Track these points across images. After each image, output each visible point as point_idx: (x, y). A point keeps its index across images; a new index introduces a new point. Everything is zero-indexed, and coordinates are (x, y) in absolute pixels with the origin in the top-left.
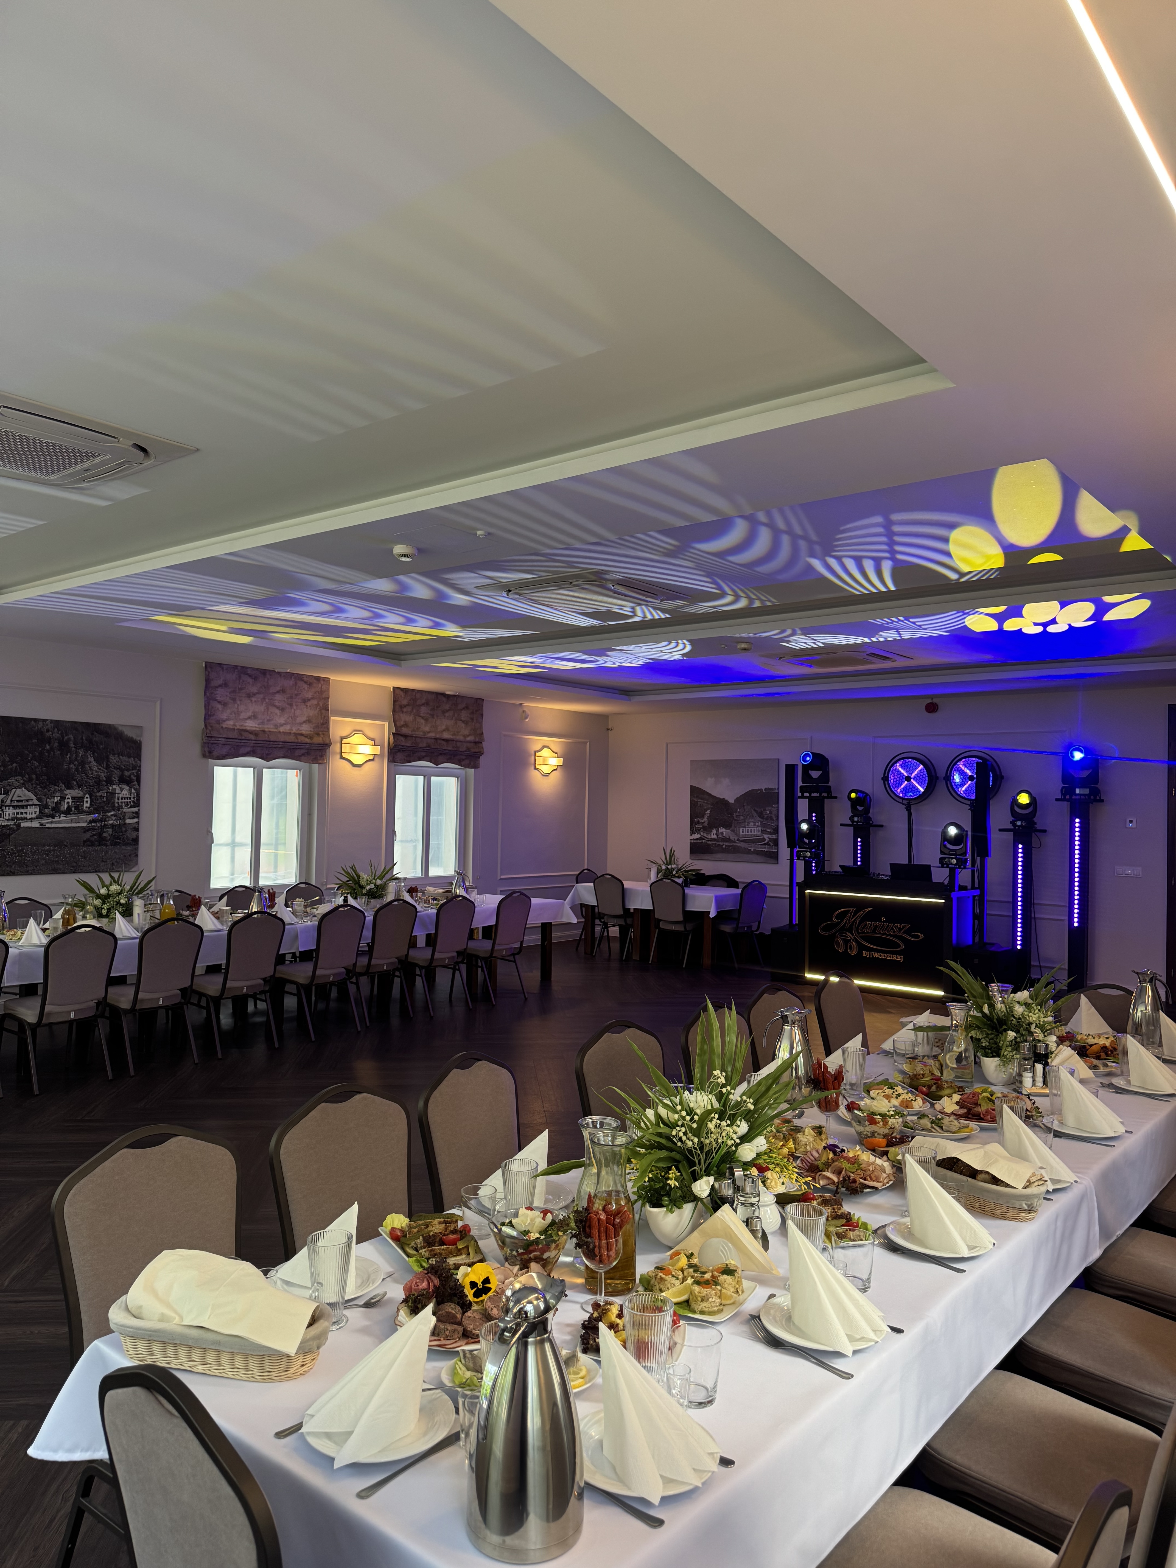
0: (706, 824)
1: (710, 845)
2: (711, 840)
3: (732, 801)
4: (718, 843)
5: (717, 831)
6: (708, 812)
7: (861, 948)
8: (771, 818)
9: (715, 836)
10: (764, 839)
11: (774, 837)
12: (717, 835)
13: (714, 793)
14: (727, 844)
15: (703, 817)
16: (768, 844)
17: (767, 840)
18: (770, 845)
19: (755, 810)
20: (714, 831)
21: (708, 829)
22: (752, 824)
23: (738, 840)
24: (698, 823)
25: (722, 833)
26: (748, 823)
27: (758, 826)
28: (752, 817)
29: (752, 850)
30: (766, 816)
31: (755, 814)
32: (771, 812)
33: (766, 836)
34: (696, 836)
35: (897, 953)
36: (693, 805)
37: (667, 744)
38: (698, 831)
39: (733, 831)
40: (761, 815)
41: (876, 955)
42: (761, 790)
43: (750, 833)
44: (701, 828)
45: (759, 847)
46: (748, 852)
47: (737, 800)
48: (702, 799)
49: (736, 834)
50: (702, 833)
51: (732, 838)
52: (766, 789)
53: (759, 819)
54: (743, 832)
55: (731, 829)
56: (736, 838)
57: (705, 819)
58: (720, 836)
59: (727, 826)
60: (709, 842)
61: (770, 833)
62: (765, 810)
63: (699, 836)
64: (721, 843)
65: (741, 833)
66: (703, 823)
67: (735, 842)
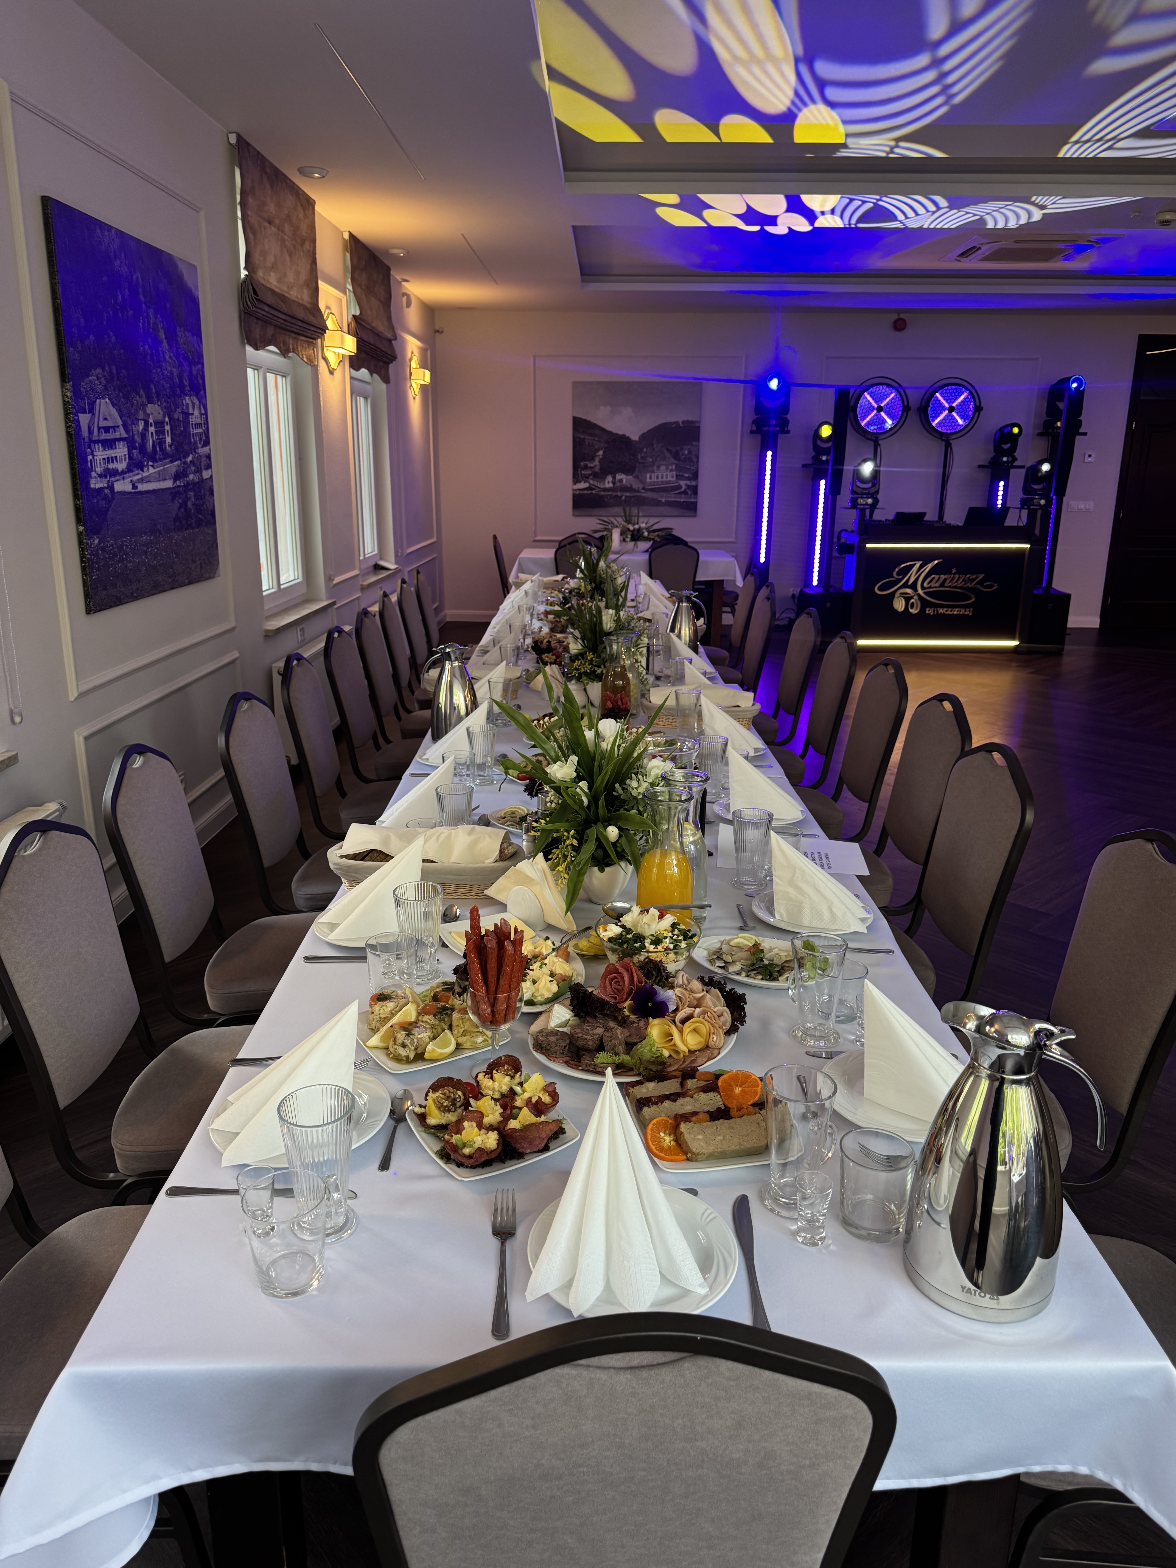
0: (597, 469)
1: (603, 496)
2: (605, 490)
3: (635, 437)
4: (614, 494)
5: (614, 478)
6: (601, 453)
7: (924, 603)
8: (691, 461)
9: (611, 485)
10: (680, 487)
11: (694, 483)
12: (614, 483)
13: (608, 427)
14: (628, 494)
15: (592, 459)
16: (685, 492)
17: (684, 487)
18: (687, 494)
19: (668, 450)
20: (610, 478)
21: (600, 475)
22: (663, 468)
23: (644, 488)
24: (586, 467)
25: (621, 481)
26: (658, 467)
27: (672, 470)
28: (664, 458)
29: (663, 500)
30: (683, 457)
31: (667, 454)
32: (690, 452)
33: (683, 483)
34: (583, 485)
35: (965, 607)
36: (577, 444)
37: (534, 357)
38: (586, 478)
39: (637, 477)
40: (676, 456)
41: (941, 611)
42: (677, 423)
43: (660, 479)
44: (590, 475)
45: (672, 498)
46: (658, 503)
47: (643, 436)
48: (591, 435)
49: (641, 482)
50: (591, 482)
51: (635, 486)
52: (683, 422)
53: (673, 460)
54: (651, 478)
55: (635, 474)
56: (641, 486)
57: (597, 462)
58: (618, 484)
59: (628, 471)
60: (602, 493)
61: (688, 479)
62: (682, 449)
63: (587, 485)
64: (619, 494)
65: (648, 480)
66: (592, 468)
67: (638, 491)
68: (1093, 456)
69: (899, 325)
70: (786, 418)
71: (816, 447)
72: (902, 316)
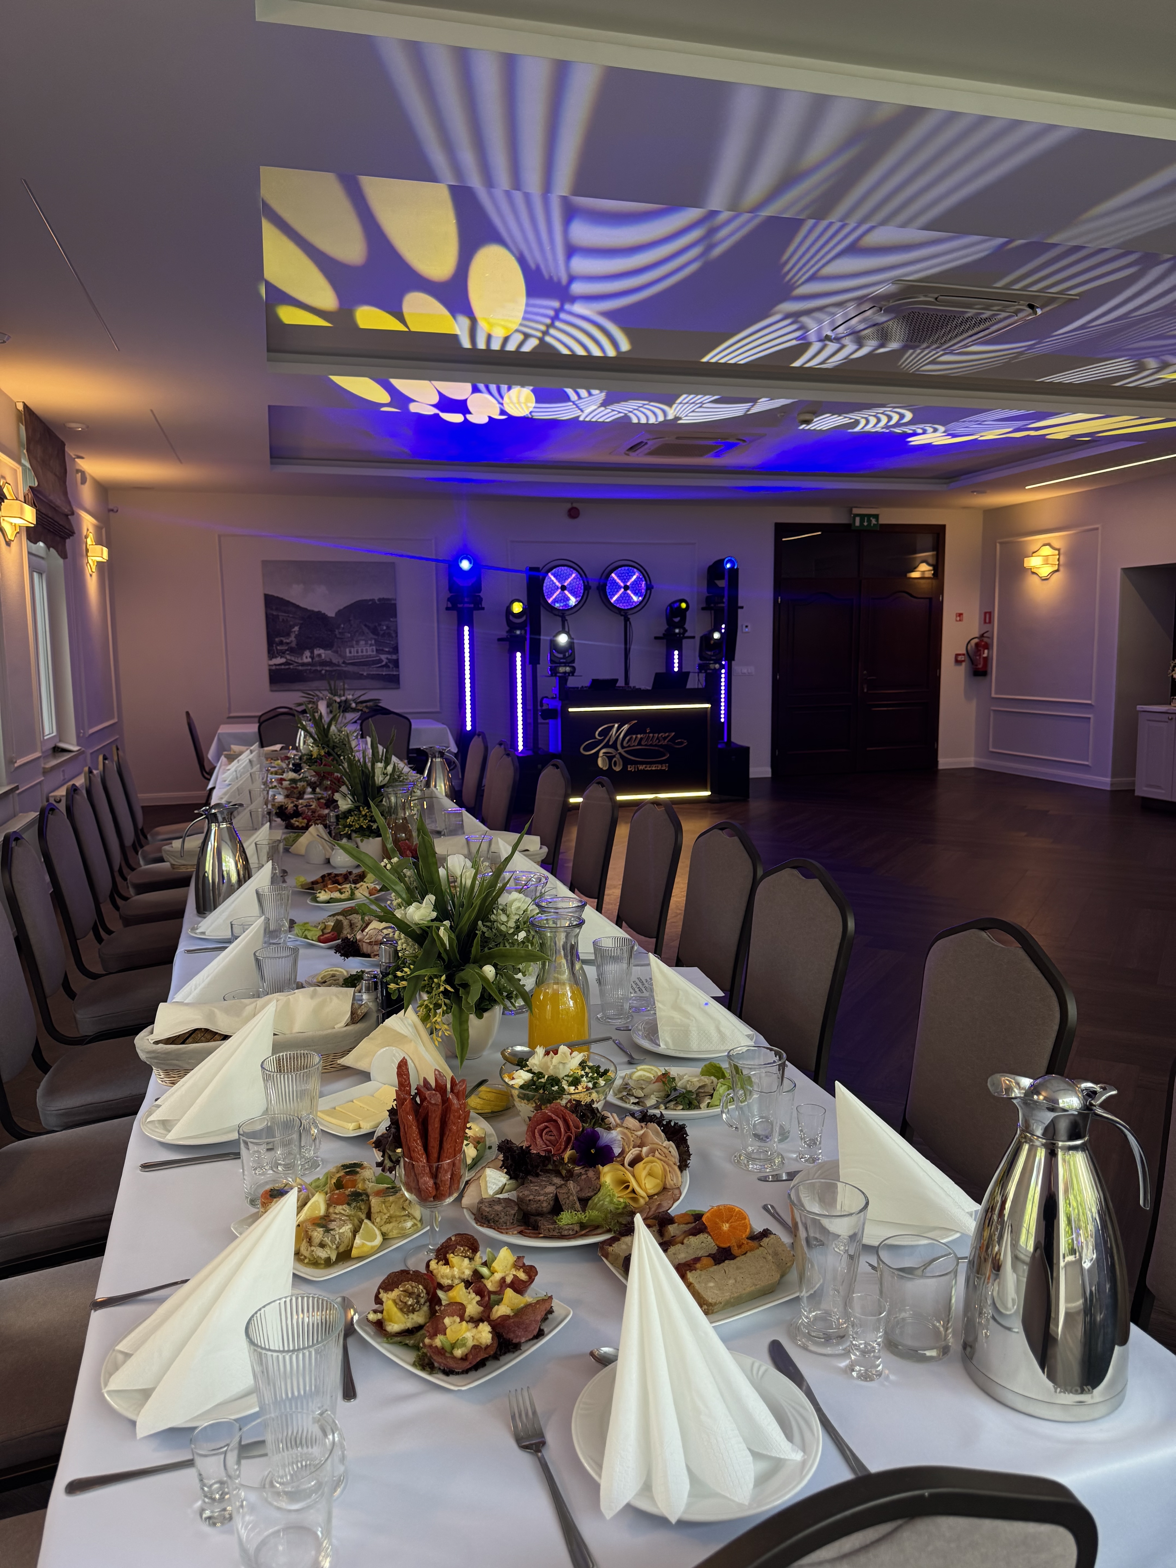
0: (294, 645)
1: (301, 671)
2: (303, 664)
3: (331, 614)
4: (314, 668)
5: (312, 653)
6: (296, 629)
7: (626, 762)
8: (389, 635)
9: (309, 660)
10: (380, 661)
11: (394, 657)
12: (312, 658)
13: (302, 605)
14: (328, 668)
15: (288, 635)
16: (386, 666)
17: (385, 661)
18: (389, 667)
19: (366, 625)
20: (307, 653)
21: (298, 650)
22: (362, 643)
23: (344, 662)
24: (281, 643)
25: (319, 655)
26: (358, 642)
27: (371, 645)
28: (363, 633)
29: (365, 674)
30: (382, 632)
31: (366, 630)
32: (388, 627)
33: (383, 657)
34: (279, 660)
35: (661, 763)
36: (271, 621)
37: (219, 536)
38: (282, 654)
39: (336, 652)
40: (375, 631)
41: (641, 767)
42: (373, 600)
43: (360, 654)
44: (287, 650)
45: (374, 671)
46: (361, 677)
47: (339, 613)
48: (285, 612)
49: (340, 656)
50: (288, 657)
51: (335, 661)
52: (380, 600)
53: (371, 636)
54: (350, 653)
55: (334, 649)
56: (341, 661)
57: (292, 638)
58: (317, 659)
59: (327, 646)
60: (300, 668)
61: (389, 653)
62: (380, 625)
63: (283, 660)
64: (319, 668)
65: (348, 654)
66: (288, 644)
67: (339, 666)
68: (749, 627)
69: (573, 513)
70: (479, 596)
71: (509, 622)
72: (575, 505)
